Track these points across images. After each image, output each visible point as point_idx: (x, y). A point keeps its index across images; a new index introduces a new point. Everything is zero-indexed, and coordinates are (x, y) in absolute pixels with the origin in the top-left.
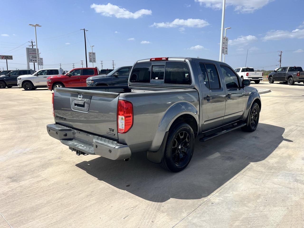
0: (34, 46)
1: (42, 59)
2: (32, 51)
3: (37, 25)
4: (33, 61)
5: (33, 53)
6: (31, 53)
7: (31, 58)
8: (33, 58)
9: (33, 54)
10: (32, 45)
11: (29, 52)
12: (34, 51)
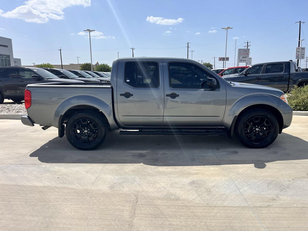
0: (249, 46)
1: (251, 59)
2: (244, 52)
3: (229, 28)
4: (243, 61)
5: (244, 53)
6: (242, 53)
7: (241, 58)
8: (243, 58)
9: (244, 55)
10: (248, 45)
11: (241, 53)
12: (245, 52)
